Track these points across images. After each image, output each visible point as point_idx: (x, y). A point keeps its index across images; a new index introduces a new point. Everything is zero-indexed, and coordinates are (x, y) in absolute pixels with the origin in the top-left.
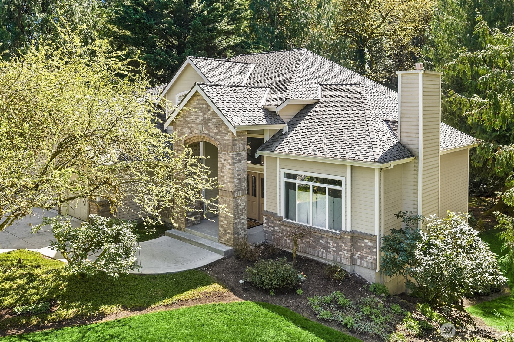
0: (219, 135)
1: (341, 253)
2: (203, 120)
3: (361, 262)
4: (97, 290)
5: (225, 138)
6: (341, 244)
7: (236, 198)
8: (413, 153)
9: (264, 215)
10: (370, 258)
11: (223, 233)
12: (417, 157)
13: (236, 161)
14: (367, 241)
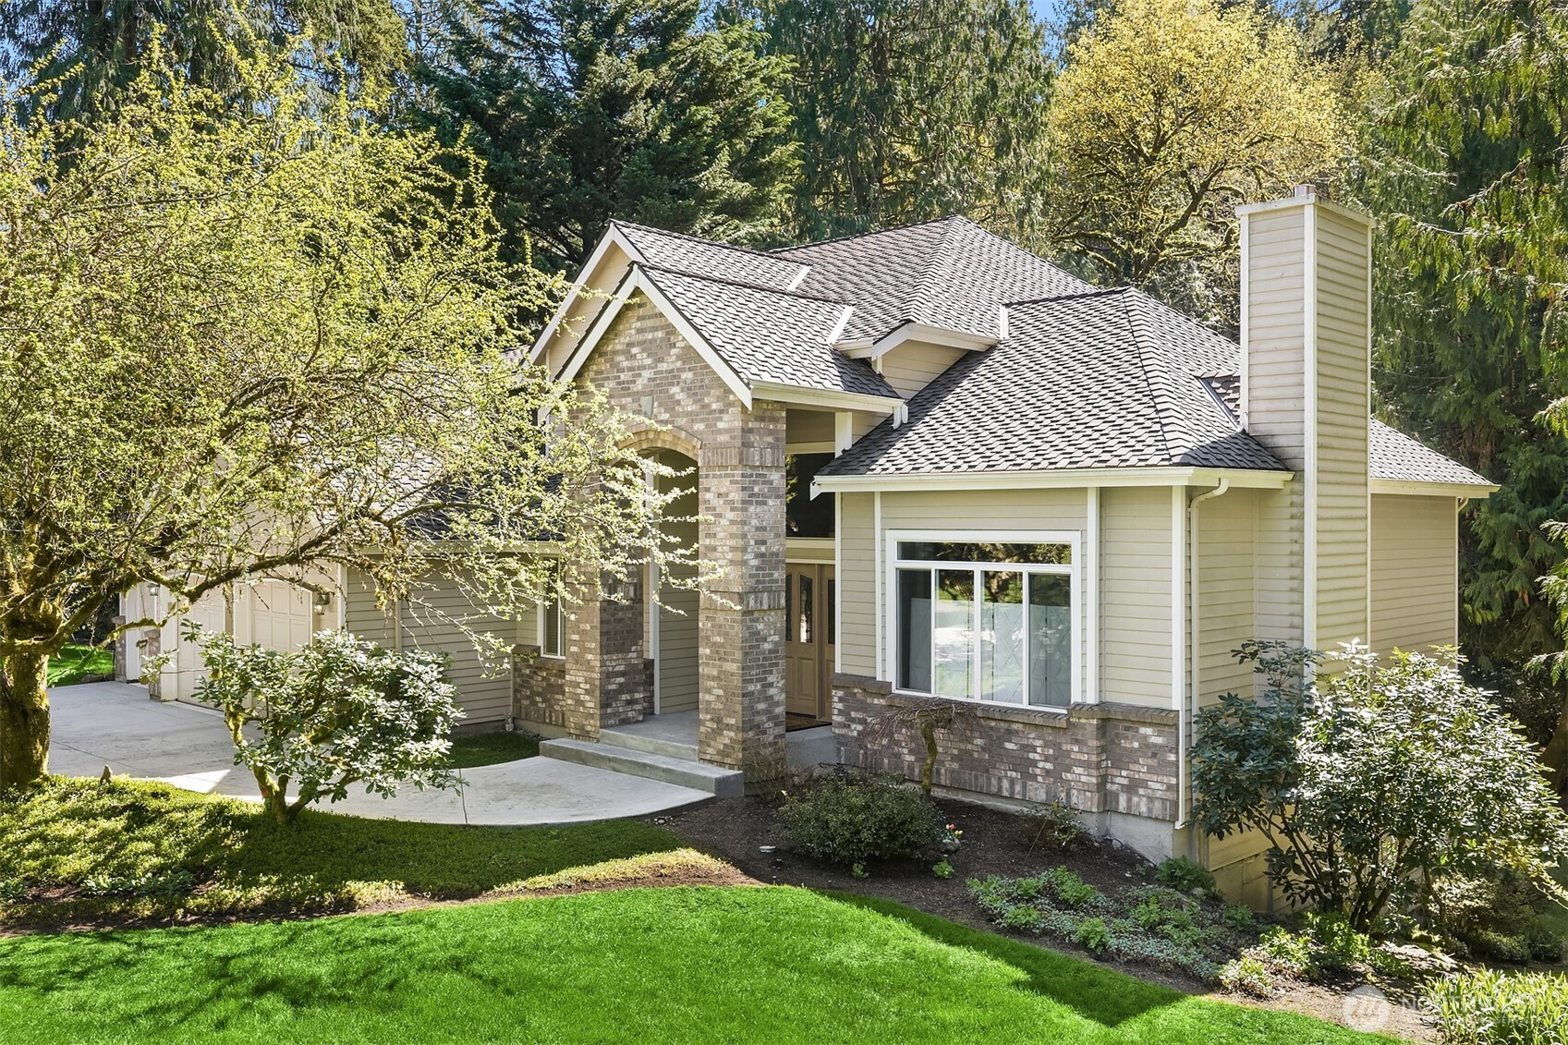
0: (702, 421)
1: (1069, 776)
2: (654, 379)
3: (1129, 800)
4: (332, 850)
5: (721, 425)
6: (1069, 747)
7: (751, 613)
8: (1288, 463)
9: (837, 688)
10: (1158, 786)
11: (713, 730)
12: (1298, 474)
13: (751, 499)
14: (1149, 731)
